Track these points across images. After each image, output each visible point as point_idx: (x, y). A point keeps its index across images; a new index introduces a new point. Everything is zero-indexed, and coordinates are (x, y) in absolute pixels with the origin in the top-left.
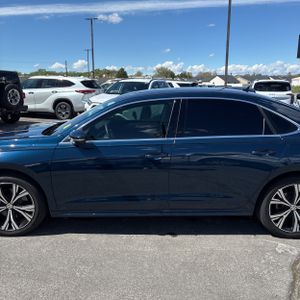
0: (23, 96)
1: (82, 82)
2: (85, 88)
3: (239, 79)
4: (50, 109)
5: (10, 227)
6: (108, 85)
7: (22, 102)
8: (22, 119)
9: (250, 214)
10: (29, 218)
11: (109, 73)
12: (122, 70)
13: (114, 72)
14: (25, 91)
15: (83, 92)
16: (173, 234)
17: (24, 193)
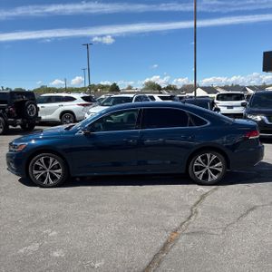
0: (38, 109)
1: (82, 98)
2: (85, 102)
3: (218, 90)
4: (58, 119)
5: (48, 182)
6: (102, 99)
7: (37, 114)
8: (36, 127)
9: (183, 172)
10: (59, 177)
11: (103, 87)
12: (115, 84)
13: (107, 86)
14: (39, 105)
15: (83, 105)
16: (141, 185)
17: (56, 163)
